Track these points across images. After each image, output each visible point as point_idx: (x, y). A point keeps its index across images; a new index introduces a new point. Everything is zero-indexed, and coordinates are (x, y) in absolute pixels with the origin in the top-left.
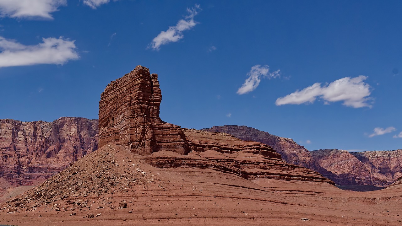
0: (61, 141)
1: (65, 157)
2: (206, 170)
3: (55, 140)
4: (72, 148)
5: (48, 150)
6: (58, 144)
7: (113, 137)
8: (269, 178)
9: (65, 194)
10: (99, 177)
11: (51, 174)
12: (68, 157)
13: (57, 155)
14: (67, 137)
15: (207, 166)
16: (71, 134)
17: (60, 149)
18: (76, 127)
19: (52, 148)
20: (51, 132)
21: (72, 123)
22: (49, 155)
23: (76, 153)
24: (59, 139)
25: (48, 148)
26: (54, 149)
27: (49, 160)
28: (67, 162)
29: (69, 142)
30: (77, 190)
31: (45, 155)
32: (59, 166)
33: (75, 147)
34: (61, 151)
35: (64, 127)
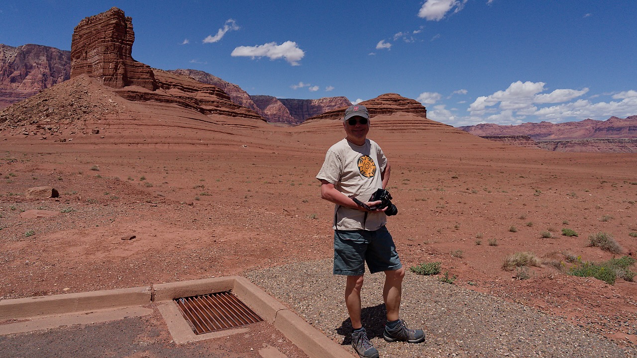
0: (28, 68)
1: (33, 83)
2: (171, 105)
3: (20, 66)
4: (40, 76)
5: (13, 75)
6: (24, 70)
7: (86, 69)
8: (220, 114)
9: (34, 119)
10: (72, 105)
11: (17, 99)
12: (36, 84)
13: (24, 81)
14: (35, 64)
15: (172, 102)
16: (40, 62)
17: (27, 75)
18: (45, 56)
19: (16, 73)
20: (16, 57)
21: (41, 52)
22: (13, 80)
23: (46, 80)
24: (26, 65)
25: (12, 73)
26: (19, 74)
27: (14, 85)
28: (35, 88)
29: (37, 69)
30: (47, 116)
31: (8, 80)
32: (25, 92)
33: (44, 75)
34: (27, 77)
35: (32, 54)
